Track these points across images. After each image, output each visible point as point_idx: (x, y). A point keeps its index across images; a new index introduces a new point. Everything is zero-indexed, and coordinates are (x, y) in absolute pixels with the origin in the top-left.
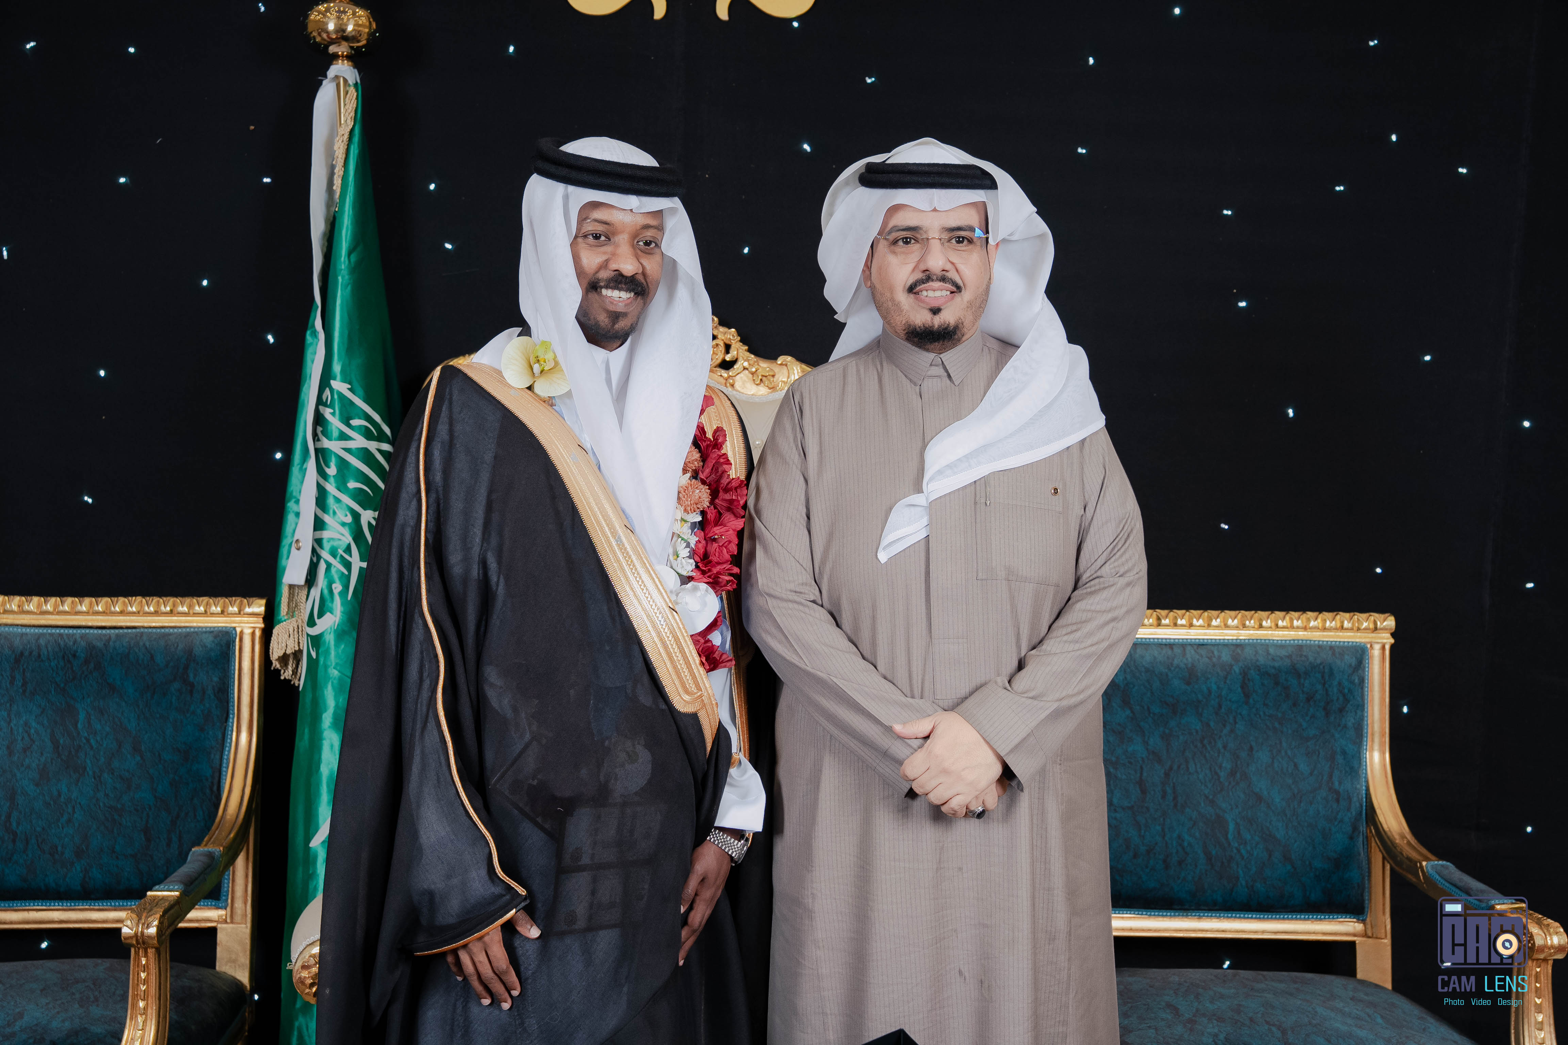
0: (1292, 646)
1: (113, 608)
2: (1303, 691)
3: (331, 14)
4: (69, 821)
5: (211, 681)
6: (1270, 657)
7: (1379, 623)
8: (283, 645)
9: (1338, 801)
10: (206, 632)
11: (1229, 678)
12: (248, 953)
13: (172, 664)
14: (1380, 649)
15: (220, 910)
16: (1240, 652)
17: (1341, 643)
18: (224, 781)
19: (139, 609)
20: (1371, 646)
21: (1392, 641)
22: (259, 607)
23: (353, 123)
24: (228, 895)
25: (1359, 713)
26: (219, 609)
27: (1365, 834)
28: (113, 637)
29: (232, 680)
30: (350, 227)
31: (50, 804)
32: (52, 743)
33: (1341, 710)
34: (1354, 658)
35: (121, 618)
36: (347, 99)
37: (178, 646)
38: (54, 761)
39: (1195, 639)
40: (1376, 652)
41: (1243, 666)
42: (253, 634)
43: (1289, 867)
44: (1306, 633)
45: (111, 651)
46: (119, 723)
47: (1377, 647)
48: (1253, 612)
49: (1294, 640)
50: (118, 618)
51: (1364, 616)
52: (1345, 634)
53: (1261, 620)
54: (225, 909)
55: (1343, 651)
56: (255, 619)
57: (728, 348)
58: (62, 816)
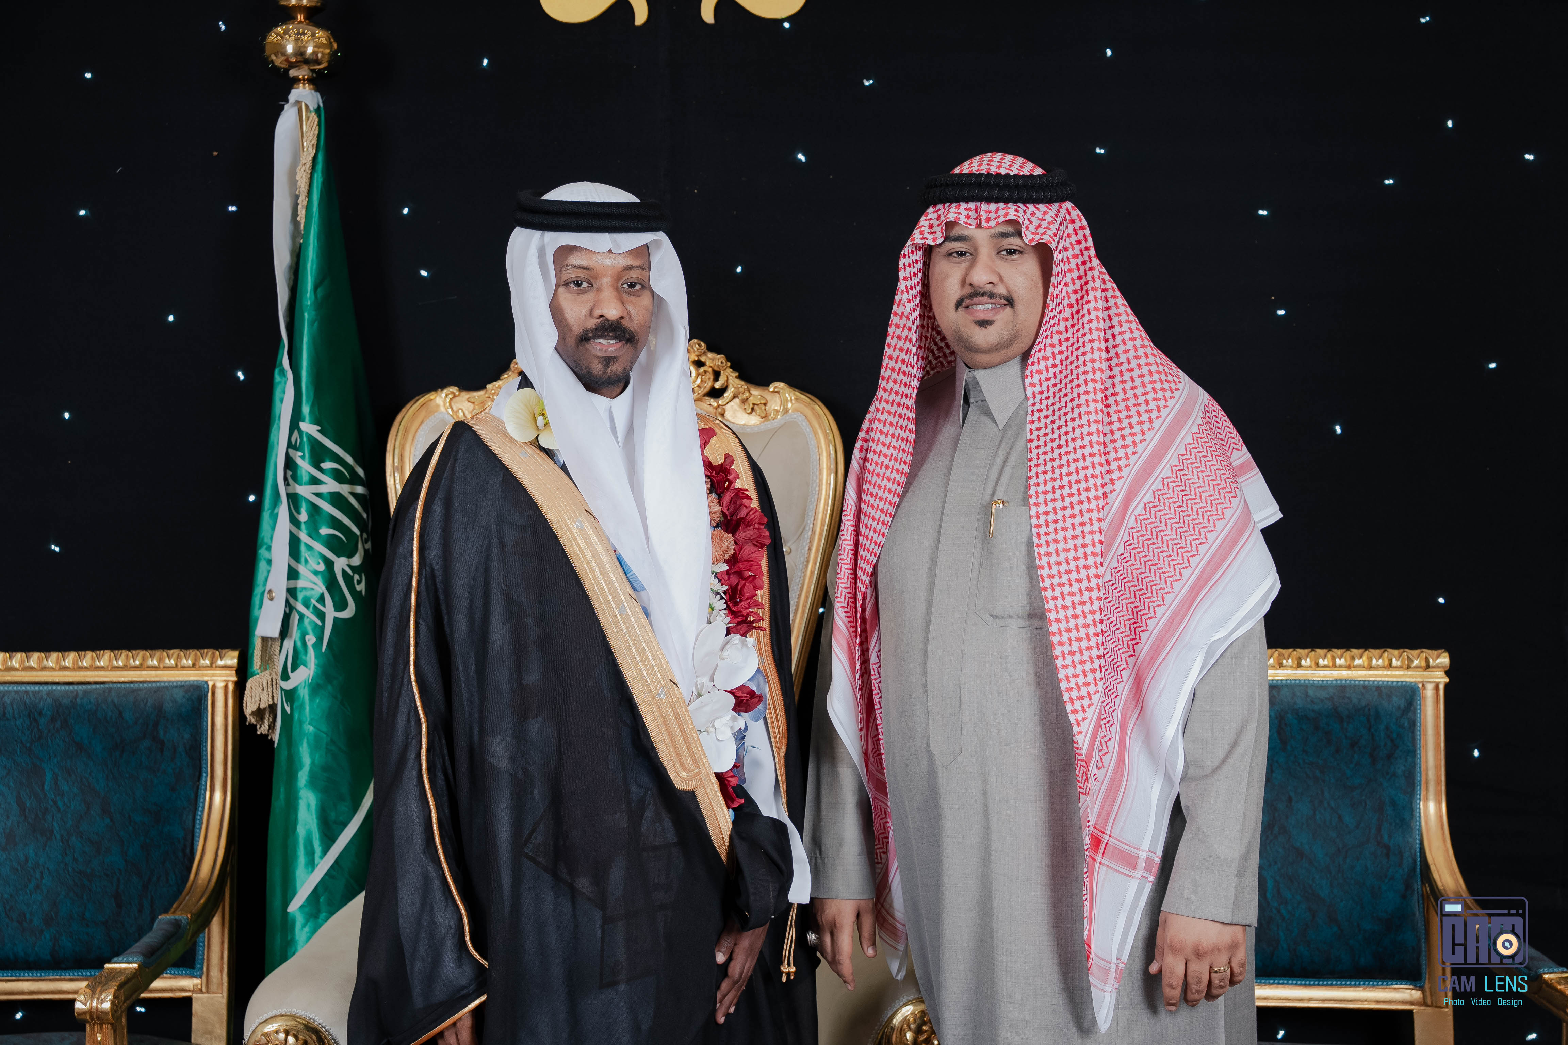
0: (1335, 687)
1: (80, 663)
2: (1346, 736)
3: (290, 36)
4: (38, 887)
5: (183, 737)
6: (1309, 700)
7: (1431, 660)
8: (257, 699)
9: (1388, 856)
10: (176, 687)
12: (225, 1024)
13: (141, 721)
14: (1433, 689)
15: (195, 979)
16: (1276, 694)
17: (1390, 683)
18: (197, 840)
19: (107, 664)
20: (1423, 686)
21: (1447, 680)
22: (231, 659)
23: (316, 148)
24: (203, 962)
25: (1410, 759)
26: (190, 662)
27: (1420, 892)
28: (80, 693)
29: (204, 736)
30: (315, 262)
31: (17, 870)
32: (18, 805)
33: (1390, 757)
34: (1403, 700)
35: (89, 673)
36: (309, 125)
37: (147, 702)
38: (20, 825)
40: (1429, 692)
41: (1280, 710)
42: (226, 687)
43: (1335, 929)
44: (1350, 672)
45: (78, 708)
46: (87, 784)
47: (1430, 687)
48: (1291, 650)
49: (1337, 680)
50: (86, 673)
51: (1416, 652)
52: (1394, 673)
53: (1299, 659)
54: (201, 978)
55: (1391, 692)
56: (228, 672)
57: (717, 375)
58: (30, 882)
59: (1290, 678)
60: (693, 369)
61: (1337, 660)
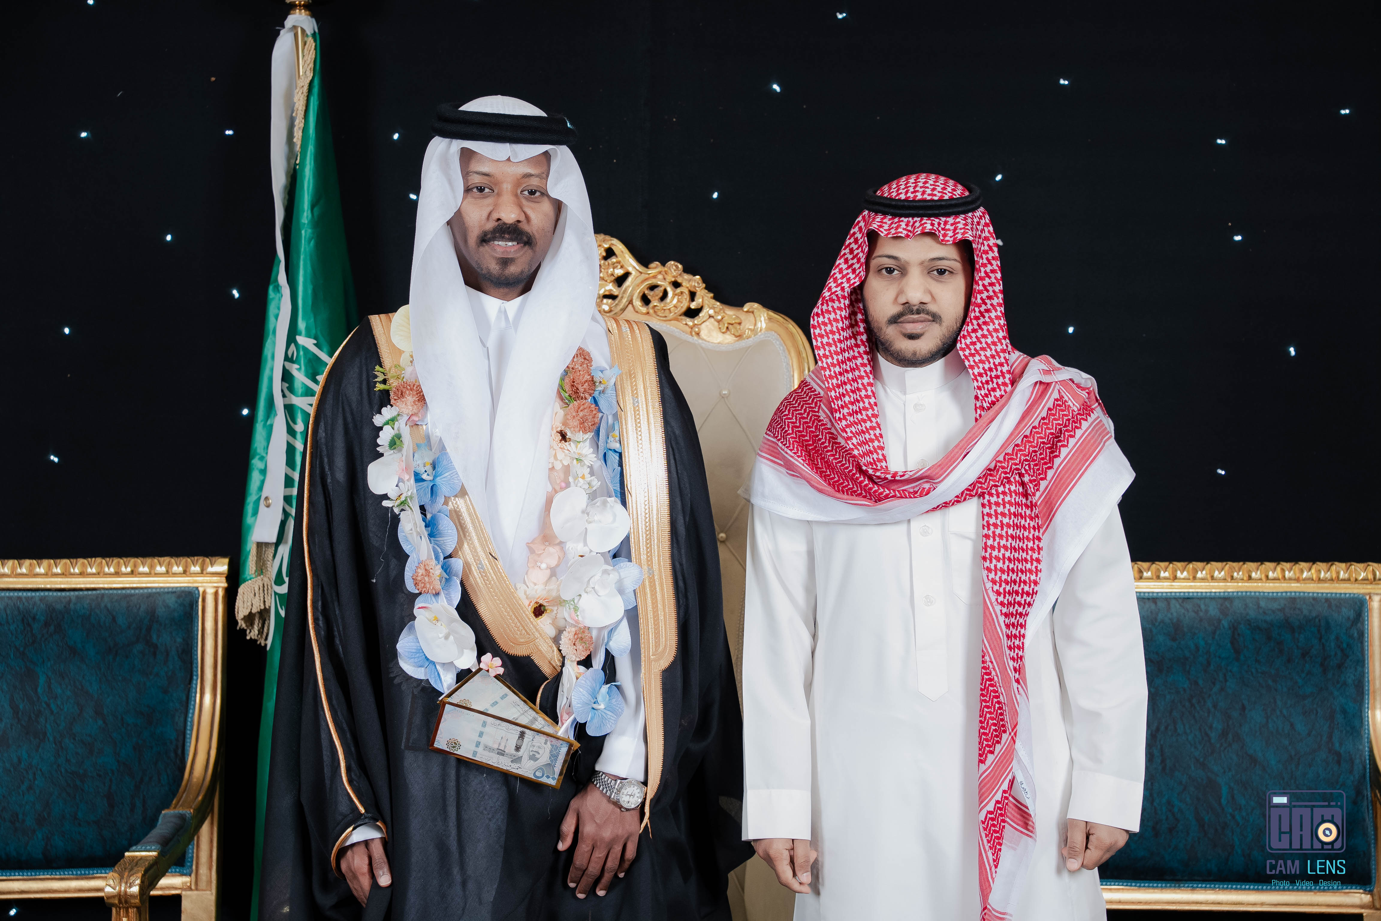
0: (1285, 599)
1: (72, 570)
2: (1297, 646)
4: (30, 788)
5: (175, 641)
6: (1261, 611)
7: (1377, 573)
8: (249, 604)
9: (1339, 763)
10: (168, 593)
11: (1218, 633)
12: (213, 920)
13: (134, 625)
15: (184, 877)
16: (1228, 605)
17: (1338, 595)
18: (188, 744)
19: (99, 570)
20: (1370, 598)
22: (222, 566)
23: (312, 75)
24: (192, 861)
25: (1359, 669)
26: (181, 569)
27: (1369, 797)
28: (73, 599)
29: (195, 641)
30: (311, 181)
31: (10, 771)
32: (12, 708)
33: (1340, 666)
34: (1352, 611)
35: (81, 580)
36: (305, 50)
37: (140, 607)
38: (14, 727)
39: (1180, 592)
40: (1375, 604)
41: (1232, 620)
42: (216, 594)
44: (1298, 585)
45: (72, 613)
46: (80, 687)
47: (1376, 599)
48: (1241, 563)
49: (1286, 592)
50: (77, 580)
51: (1362, 565)
52: (1342, 585)
53: (1250, 572)
54: (190, 875)
55: (1340, 603)
56: (219, 578)
57: (693, 295)
58: (23, 783)
59: (1242, 590)
60: (669, 290)
61: (1287, 573)
